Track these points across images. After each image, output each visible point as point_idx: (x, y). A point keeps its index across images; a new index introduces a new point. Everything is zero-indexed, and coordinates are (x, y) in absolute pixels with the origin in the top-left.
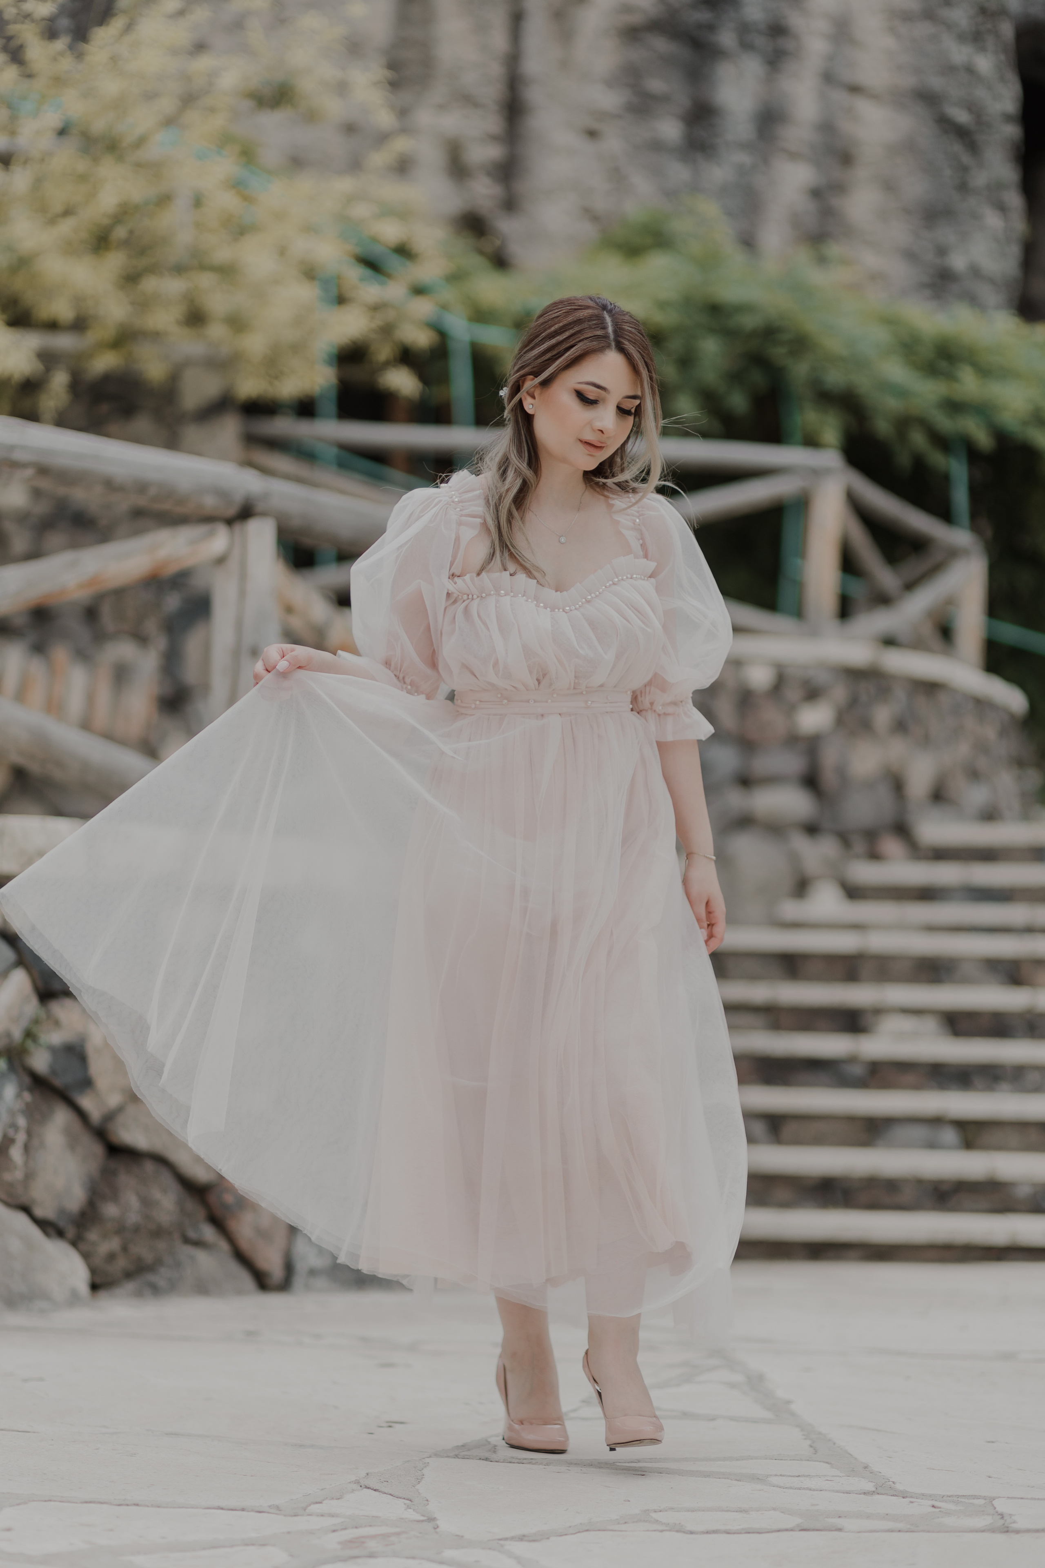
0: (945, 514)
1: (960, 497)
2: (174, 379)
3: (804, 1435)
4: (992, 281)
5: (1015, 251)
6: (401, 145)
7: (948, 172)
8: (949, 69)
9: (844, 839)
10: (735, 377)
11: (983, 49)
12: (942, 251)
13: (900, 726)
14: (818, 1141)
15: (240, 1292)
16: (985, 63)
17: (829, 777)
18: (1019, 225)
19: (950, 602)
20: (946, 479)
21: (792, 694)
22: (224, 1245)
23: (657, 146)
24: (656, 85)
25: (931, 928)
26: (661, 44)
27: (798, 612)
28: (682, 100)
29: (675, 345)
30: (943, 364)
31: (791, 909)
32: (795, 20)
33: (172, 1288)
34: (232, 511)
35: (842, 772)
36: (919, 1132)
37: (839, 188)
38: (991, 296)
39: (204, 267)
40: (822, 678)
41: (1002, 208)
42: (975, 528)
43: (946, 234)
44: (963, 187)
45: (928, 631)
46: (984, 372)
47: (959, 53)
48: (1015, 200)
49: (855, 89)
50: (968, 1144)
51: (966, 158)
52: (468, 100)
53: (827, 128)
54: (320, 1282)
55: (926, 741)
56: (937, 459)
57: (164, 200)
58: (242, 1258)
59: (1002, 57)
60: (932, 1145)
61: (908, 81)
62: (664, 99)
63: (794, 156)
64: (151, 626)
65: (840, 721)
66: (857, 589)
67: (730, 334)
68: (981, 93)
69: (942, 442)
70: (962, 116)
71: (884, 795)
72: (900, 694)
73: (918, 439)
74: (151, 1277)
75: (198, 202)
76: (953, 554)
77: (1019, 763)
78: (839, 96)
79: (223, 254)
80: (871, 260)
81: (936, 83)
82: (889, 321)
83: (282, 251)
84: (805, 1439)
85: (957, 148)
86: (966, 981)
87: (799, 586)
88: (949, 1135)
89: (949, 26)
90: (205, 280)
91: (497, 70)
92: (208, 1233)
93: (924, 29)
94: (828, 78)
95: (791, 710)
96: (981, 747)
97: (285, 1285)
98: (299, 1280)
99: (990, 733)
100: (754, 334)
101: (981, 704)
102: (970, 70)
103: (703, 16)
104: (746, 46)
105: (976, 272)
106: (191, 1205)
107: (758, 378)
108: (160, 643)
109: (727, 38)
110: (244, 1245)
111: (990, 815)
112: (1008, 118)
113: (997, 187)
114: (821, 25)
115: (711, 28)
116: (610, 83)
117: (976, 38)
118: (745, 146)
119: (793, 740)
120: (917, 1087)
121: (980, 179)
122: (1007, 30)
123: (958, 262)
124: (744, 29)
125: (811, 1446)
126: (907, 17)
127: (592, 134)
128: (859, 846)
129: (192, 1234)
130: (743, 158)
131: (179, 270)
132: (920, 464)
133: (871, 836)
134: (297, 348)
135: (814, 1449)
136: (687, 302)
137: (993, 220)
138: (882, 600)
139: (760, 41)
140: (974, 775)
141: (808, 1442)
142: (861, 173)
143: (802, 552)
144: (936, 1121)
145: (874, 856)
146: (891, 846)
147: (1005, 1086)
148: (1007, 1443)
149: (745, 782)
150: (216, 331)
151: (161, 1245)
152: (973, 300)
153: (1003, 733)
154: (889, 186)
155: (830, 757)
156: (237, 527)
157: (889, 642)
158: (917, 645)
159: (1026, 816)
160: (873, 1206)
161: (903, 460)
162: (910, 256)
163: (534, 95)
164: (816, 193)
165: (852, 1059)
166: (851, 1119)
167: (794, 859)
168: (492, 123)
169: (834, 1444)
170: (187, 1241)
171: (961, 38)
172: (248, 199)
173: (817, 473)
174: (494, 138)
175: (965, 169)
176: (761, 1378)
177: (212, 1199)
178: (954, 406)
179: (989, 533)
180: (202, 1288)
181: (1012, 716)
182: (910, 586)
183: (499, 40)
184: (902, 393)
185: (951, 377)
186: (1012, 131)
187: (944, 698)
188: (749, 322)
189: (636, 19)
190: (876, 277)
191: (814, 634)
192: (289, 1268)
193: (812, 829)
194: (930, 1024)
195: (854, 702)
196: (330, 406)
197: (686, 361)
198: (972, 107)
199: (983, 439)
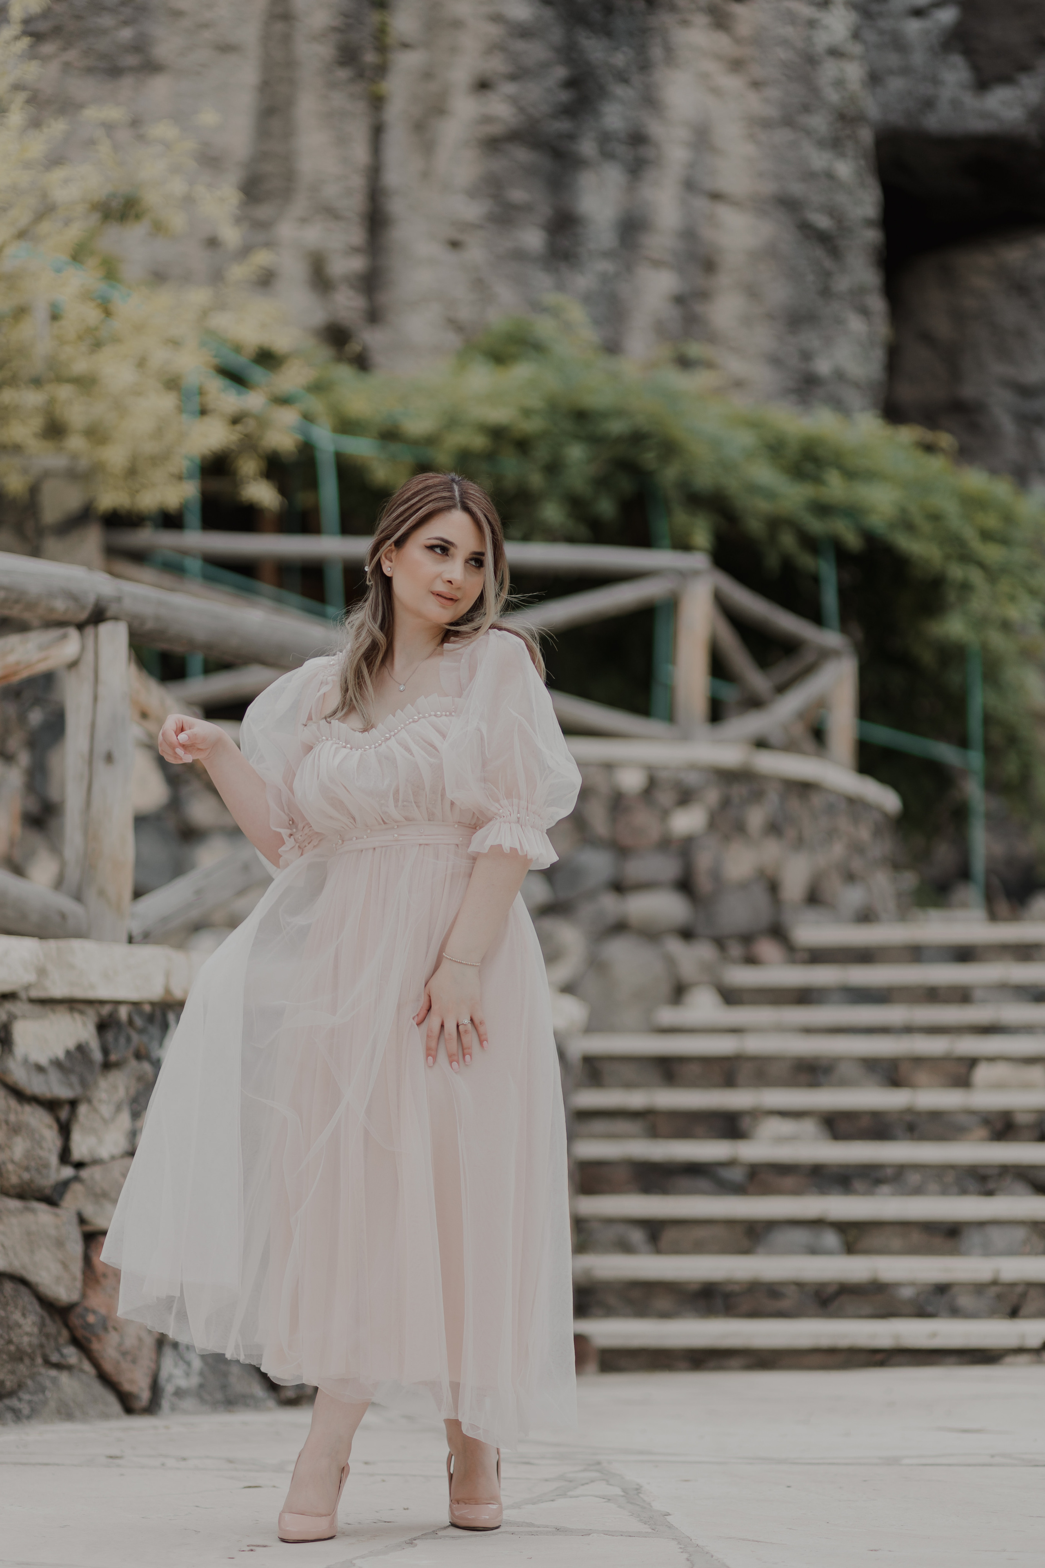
0: (816, 617)
1: (830, 599)
2: (34, 490)
3: (681, 1548)
4: (857, 385)
5: (878, 355)
6: (262, 258)
7: (810, 278)
8: (810, 176)
9: (720, 943)
10: (601, 483)
11: (842, 155)
12: (806, 356)
13: (774, 829)
14: (699, 1248)
15: (105, 1416)
16: (844, 169)
17: (704, 883)
18: (882, 329)
19: (821, 704)
20: (816, 580)
21: (665, 798)
22: (87, 1366)
23: (519, 255)
24: (518, 195)
25: (809, 1030)
26: (522, 155)
27: (670, 717)
28: (544, 210)
29: (542, 453)
30: (809, 467)
31: (667, 1016)
32: (655, 129)
33: (34, 1413)
34: (83, 616)
35: (716, 875)
36: (800, 1236)
37: (704, 295)
38: (854, 398)
39: (60, 379)
40: (692, 779)
41: (864, 312)
42: (844, 628)
43: (810, 339)
44: (826, 292)
45: (799, 730)
46: (851, 475)
47: (819, 160)
48: (877, 304)
49: (716, 196)
50: (850, 1249)
51: (828, 263)
52: (330, 213)
53: (689, 234)
54: (188, 1403)
55: (800, 843)
56: (806, 561)
57: (21, 312)
58: (106, 1380)
59: (862, 162)
60: (813, 1251)
61: (769, 188)
62: (527, 208)
63: (657, 264)
64: (15, 743)
65: (712, 824)
66: (729, 693)
67: (595, 440)
68: (841, 199)
69: (810, 543)
70: (823, 222)
71: (760, 897)
72: (773, 797)
73: (788, 541)
74: (13, 1402)
75: (55, 316)
76: (825, 655)
77: (896, 866)
78: (701, 204)
79: (80, 366)
80: (736, 366)
81: (797, 189)
82: (754, 425)
83: (141, 363)
84: (682, 1552)
85: (819, 253)
86: (844, 1083)
87: (670, 690)
88: (831, 1239)
89: (808, 132)
90: (64, 392)
91: (358, 182)
92: (72, 1355)
93: (783, 136)
94: (690, 185)
95: (665, 814)
96: (857, 848)
97: (152, 1408)
98: (165, 1404)
99: (864, 834)
100: (619, 440)
101: (854, 803)
102: (830, 176)
103: (563, 125)
104: (607, 155)
105: (840, 376)
106: (52, 1327)
107: (626, 485)
108: (24, 758)
109: (587, 147)
110: (108, 1367)
111: (866, 917)
112: (869, 223)
113: (859, 291)
114: (681, 133)
115: (572, 137)
116: (472, 193)
117: (835, 144)
118: (607, 255)
119: (665, 844)
120: (796, 1192)
121: (842, 284)
122: (866, 135)
123: (823, 367)
124: (605, 138)
125: (688, 1560)
126: (766, 124)
127: (455, 245)
128: (736, 950)
129: (55, 1358)
130: (606, 266)
131: (37, 382)
132: (788, 566)
133: (747, 939)
134: (156, 460)
135: (691, 1563)
136: (553, 407)
137: (856, 324)
138: (754, 703)
139: (621, 149)
140: (850, 877)
141: (685, 1555)
142: (724, 279)
143: (672, 659)
144: (817, 1224)
145: (751, 960)
146: (768, 949)
147: (885, 1189)
148: (890, 1551)
149: (619, 887)
150: (75, 442)
151: (22, 1369)
152: (839, 406)
153: (877, 832)
154: (752, 292)
155: (704, 860)
156: (90, 631)
157: (761, 744)
158: (790, 747)
159: (902, 916)
160: (755, 1314)
161: (772, 561)
162: (775, 361)
163: (396, 207)
164: (680, 300)
165: (731, 1163)
166: (730, 1223)
167: (670, 962)
168: (356, 235)
169: (712, 1556)
170: (48, 1363)
171: (821, 144)
172: (108, 313)
173: (684, 575)
174: (355, 250)
175: (827, 275)
176: (638, 1490)
177: (75, 1320)
178: (822, 509)
179: (859, 635)
180: (66, 1413)
181: (885, 815)
182: (781, 689)
183: (360, 153)
184: (770, 494)
185: (817, 480)
186: (873, 236)
187: (817, 800)
188: (616, 427)
189: (496, 129)
190: (739, 384)
191: (685, 737)
192: (155, 1388)
193: (687, 934)
194: (809, 1127)
195: (726, 803)
196: (194, 517)
197: (553, 468)
198: (832, 212)
199: (852, 540)
